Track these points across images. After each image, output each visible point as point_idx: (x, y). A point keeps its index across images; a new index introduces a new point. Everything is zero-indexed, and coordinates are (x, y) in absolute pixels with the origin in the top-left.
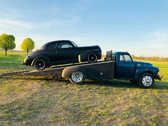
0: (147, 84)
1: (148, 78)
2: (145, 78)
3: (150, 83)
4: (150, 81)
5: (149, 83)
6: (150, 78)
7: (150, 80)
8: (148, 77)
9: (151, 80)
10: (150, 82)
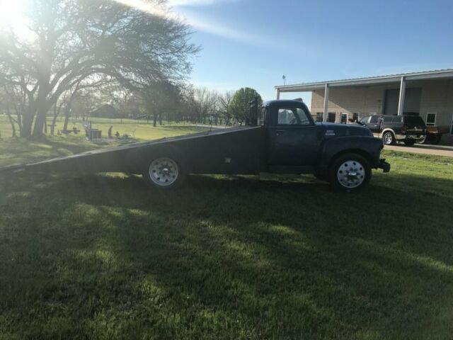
0: (350, 182)
1: (354, 167)
2: (346, 165)
3: (357, 179)
4: (358, 174)
5: (355, 181)
6: (358, 165)
7: (359, 171)
8: (355, 164)
9: (362, 172)
10: (359, 177)
